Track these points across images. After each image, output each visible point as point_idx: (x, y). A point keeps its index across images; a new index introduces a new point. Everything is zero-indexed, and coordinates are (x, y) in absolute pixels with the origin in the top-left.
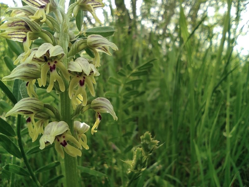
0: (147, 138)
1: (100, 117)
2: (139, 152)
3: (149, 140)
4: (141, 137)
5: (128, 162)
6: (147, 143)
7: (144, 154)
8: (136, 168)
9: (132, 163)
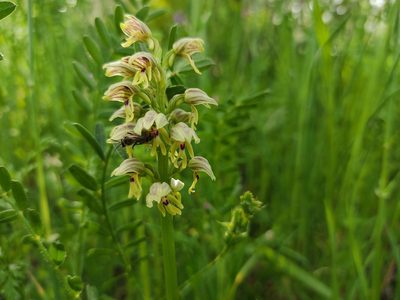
0: (248, 199)
1: (198, 177)
2: (238, 214)
3: (250, 201)
4: (241, 197)
5: (225, 224)
6: (248, 203)
7: (243, 215)
8: (234, 231)
9: (229, 225)
